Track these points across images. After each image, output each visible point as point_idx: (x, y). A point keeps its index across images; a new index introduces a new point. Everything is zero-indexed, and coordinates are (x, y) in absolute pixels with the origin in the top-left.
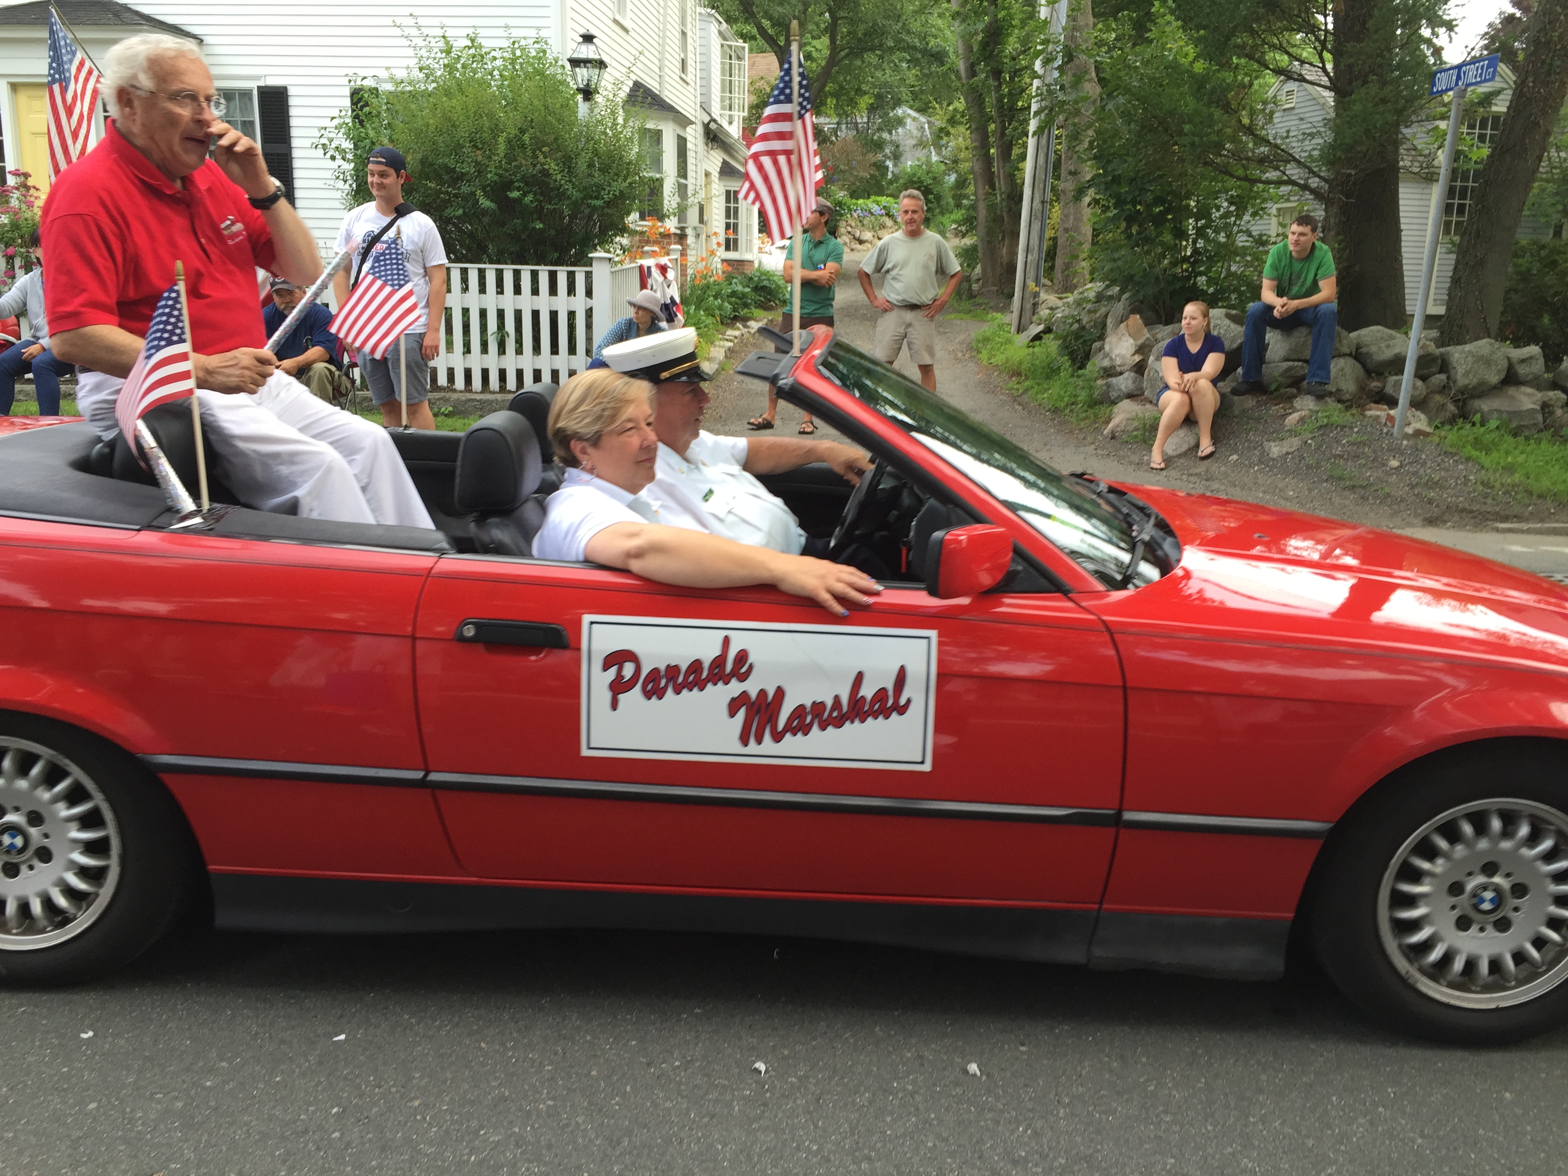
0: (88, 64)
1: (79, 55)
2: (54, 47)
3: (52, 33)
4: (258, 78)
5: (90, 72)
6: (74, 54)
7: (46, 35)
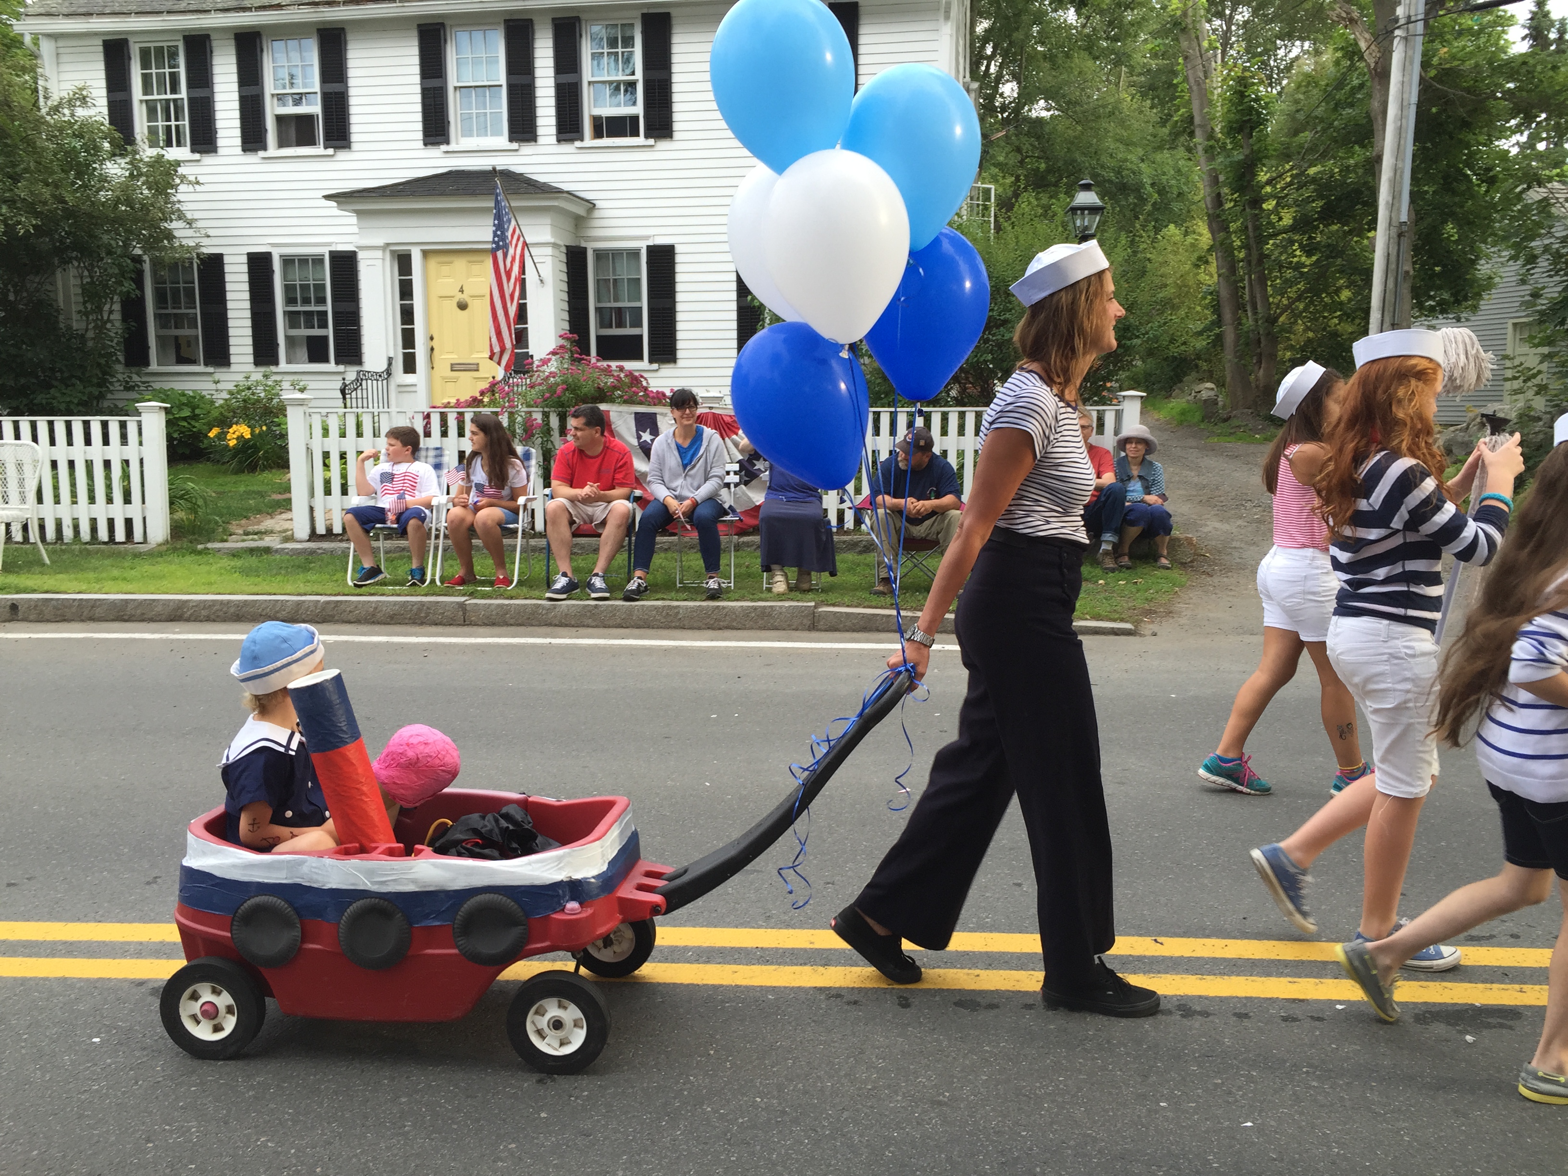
0: (518, 231)
1: (513, 223)
2: (498, 216)
3: (497, 202)
4: (647, 238)
5: (518, 239)
6: (509, 221)
7: (492, 204)
